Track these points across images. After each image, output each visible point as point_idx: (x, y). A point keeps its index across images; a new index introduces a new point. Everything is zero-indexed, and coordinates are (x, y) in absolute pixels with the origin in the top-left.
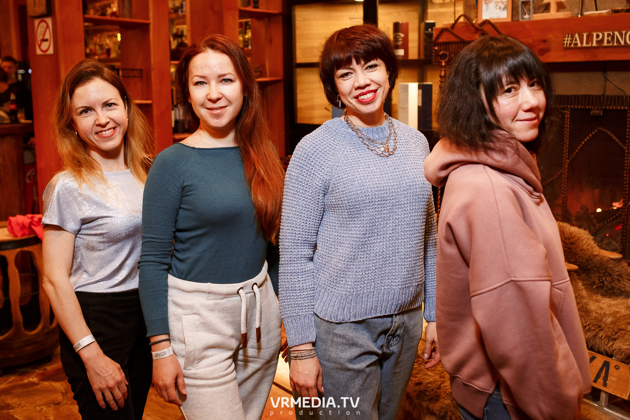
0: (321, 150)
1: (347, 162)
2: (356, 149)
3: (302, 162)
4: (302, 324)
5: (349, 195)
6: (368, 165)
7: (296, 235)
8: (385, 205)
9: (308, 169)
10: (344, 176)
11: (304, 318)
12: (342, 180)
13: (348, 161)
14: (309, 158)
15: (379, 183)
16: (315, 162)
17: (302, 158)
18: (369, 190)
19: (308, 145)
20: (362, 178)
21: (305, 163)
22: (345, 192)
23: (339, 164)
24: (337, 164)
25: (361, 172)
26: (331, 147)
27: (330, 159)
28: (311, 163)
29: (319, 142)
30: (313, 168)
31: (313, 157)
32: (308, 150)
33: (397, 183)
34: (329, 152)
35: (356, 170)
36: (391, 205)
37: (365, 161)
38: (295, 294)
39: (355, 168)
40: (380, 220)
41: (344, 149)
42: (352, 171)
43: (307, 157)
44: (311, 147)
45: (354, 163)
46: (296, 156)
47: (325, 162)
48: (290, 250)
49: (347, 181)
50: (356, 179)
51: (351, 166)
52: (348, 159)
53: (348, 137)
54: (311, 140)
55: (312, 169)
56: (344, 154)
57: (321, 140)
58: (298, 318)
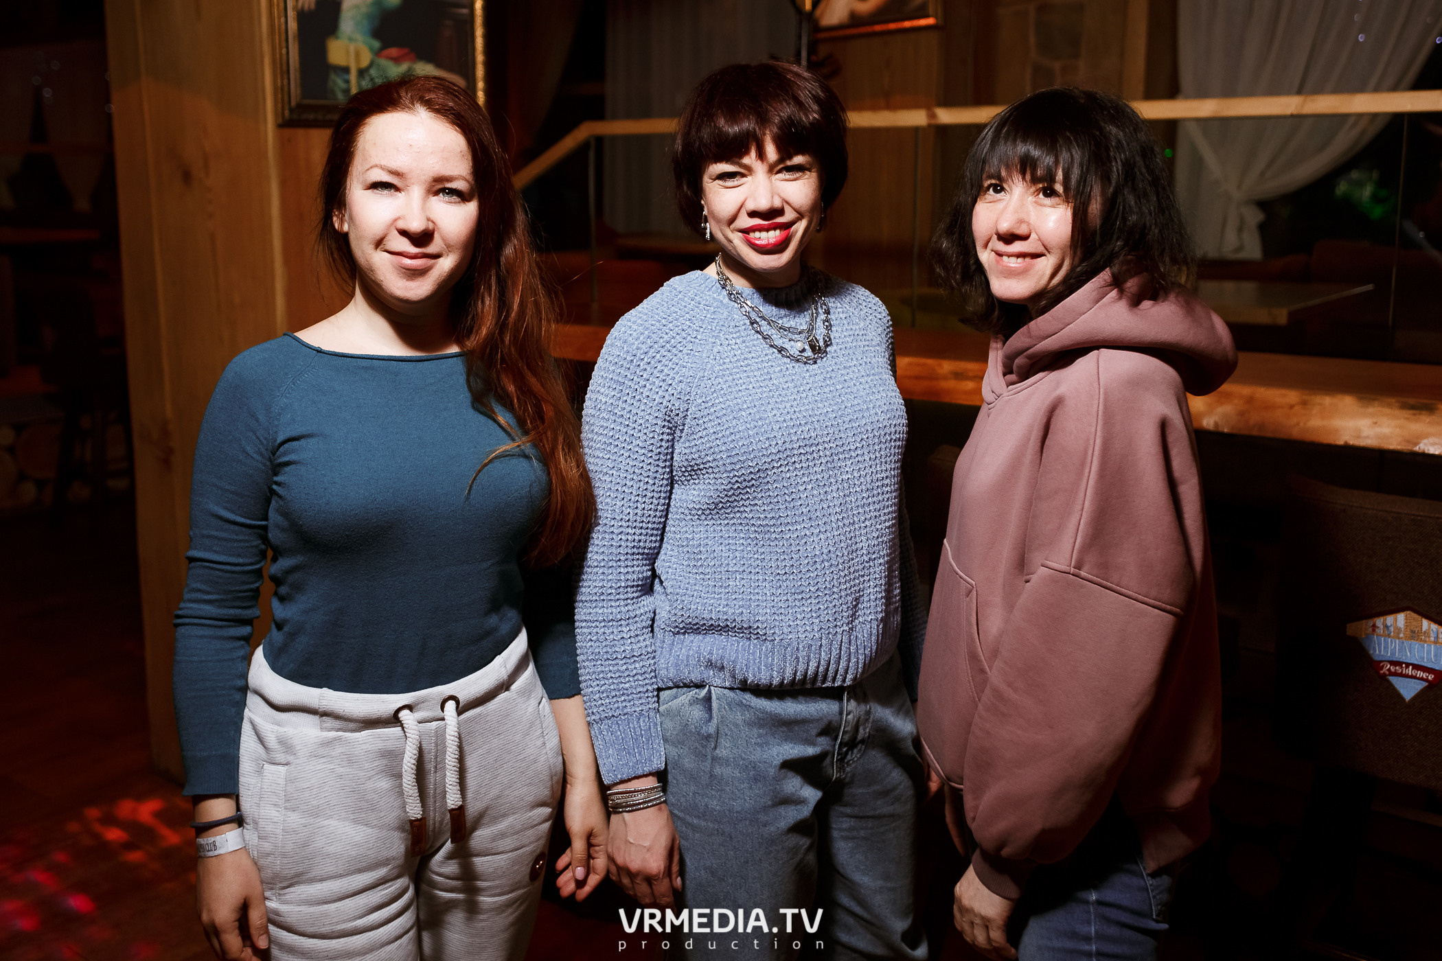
0: (664, 344)
1: (721, 368)
2: (741, 339)
3: (622, 372)
4: (635, 733)
5: (729, 439)
6: (768, 373)
7: (614, 536)
8: (815, 455)
9: (636, 387)
10: (717, 401)
11: (639, 719)
12: (712, 410)
13: (725, 366)
14: (638, 363)
15: (795, 412)
16: (652, 370)
17: (620, 363)
18: (774, 426)
19: (635, 333)
20: (756, 403)
21: (629, 375)
22: (720, 435)
23: (706, 374)
24: (701, 374)
25: (754, 391)
26: (685, 336)
27: (685, 364)
28: (641, 374)
29: (657, 324)
30: (648, 385)
31: (646, 360)
32: (634, 344)
33: (834, 407)
34: (681, 349)
35: (744, 387)
36: (828, 453)
37: (760, 366)
38: (616, 668)
39: (741, 381)
40: (809, 487)
41: (713, 340)
42: (734, 390)
43: (632, 361)
44: (641, 338)
45: (738, 370)
46: (609, 359)
47: (674, 369)
48: (601, 571)
49: (724, 412)
50: (745, 406)
51: (731, 378)
52: (724, 363)
53: (721, 312)
54: (639, 321)
55: (645, 386)
56: (715, 350)
57: (663, 321)
58: (624, 720)
